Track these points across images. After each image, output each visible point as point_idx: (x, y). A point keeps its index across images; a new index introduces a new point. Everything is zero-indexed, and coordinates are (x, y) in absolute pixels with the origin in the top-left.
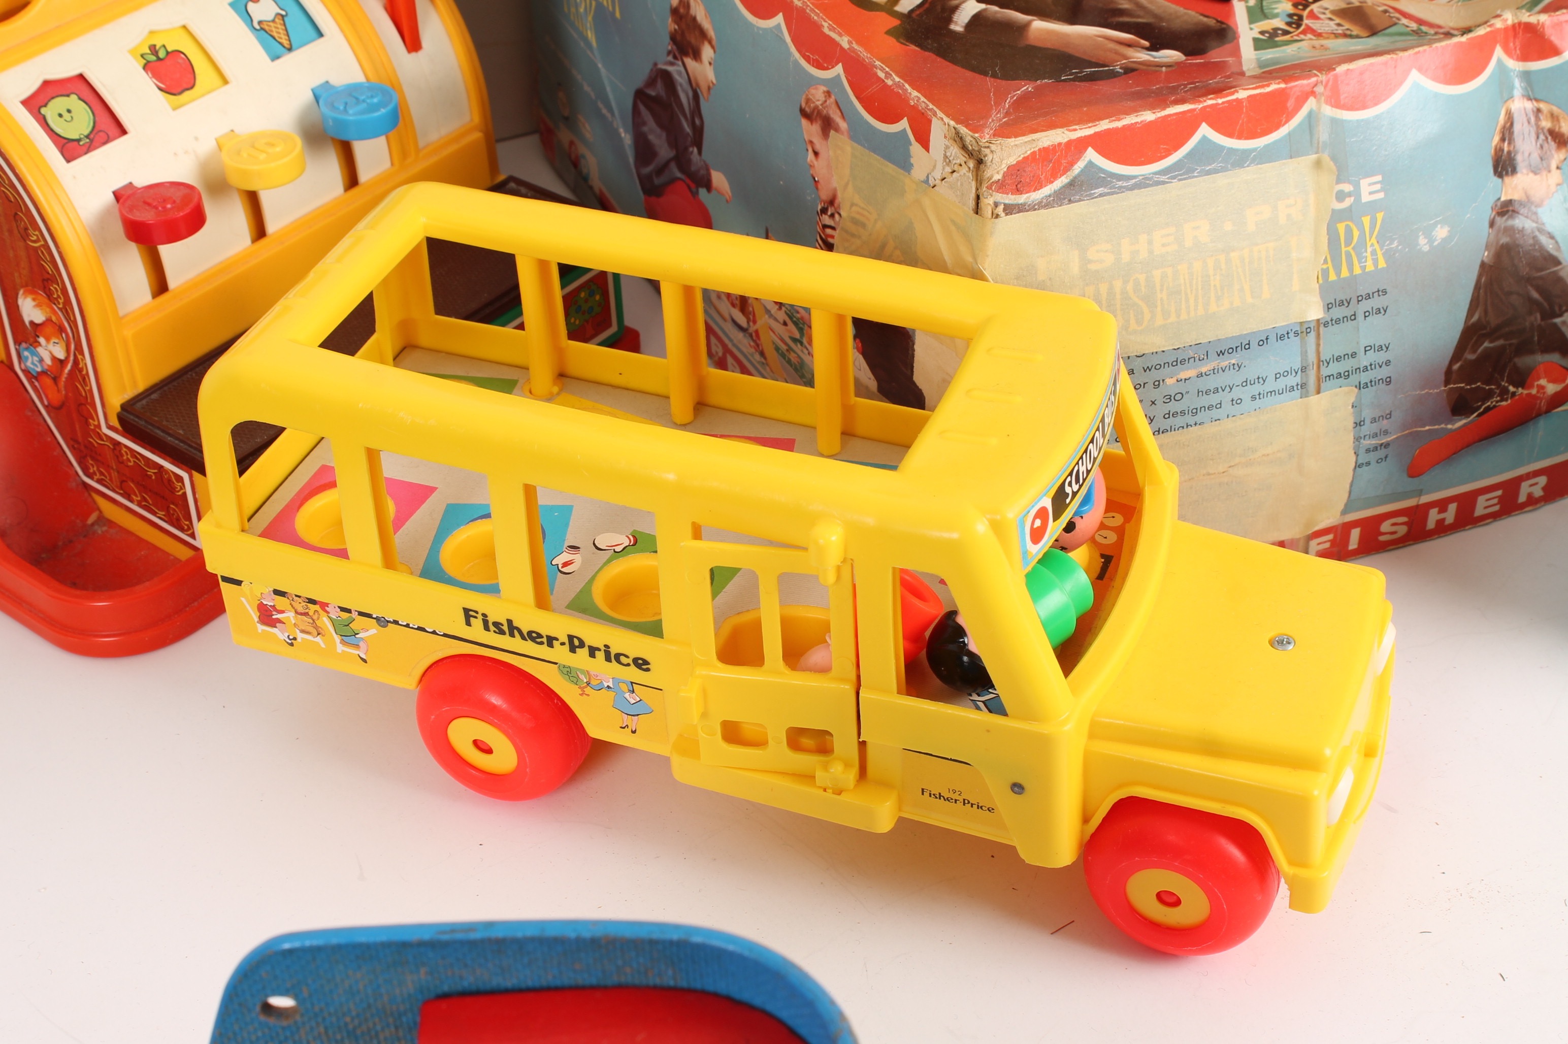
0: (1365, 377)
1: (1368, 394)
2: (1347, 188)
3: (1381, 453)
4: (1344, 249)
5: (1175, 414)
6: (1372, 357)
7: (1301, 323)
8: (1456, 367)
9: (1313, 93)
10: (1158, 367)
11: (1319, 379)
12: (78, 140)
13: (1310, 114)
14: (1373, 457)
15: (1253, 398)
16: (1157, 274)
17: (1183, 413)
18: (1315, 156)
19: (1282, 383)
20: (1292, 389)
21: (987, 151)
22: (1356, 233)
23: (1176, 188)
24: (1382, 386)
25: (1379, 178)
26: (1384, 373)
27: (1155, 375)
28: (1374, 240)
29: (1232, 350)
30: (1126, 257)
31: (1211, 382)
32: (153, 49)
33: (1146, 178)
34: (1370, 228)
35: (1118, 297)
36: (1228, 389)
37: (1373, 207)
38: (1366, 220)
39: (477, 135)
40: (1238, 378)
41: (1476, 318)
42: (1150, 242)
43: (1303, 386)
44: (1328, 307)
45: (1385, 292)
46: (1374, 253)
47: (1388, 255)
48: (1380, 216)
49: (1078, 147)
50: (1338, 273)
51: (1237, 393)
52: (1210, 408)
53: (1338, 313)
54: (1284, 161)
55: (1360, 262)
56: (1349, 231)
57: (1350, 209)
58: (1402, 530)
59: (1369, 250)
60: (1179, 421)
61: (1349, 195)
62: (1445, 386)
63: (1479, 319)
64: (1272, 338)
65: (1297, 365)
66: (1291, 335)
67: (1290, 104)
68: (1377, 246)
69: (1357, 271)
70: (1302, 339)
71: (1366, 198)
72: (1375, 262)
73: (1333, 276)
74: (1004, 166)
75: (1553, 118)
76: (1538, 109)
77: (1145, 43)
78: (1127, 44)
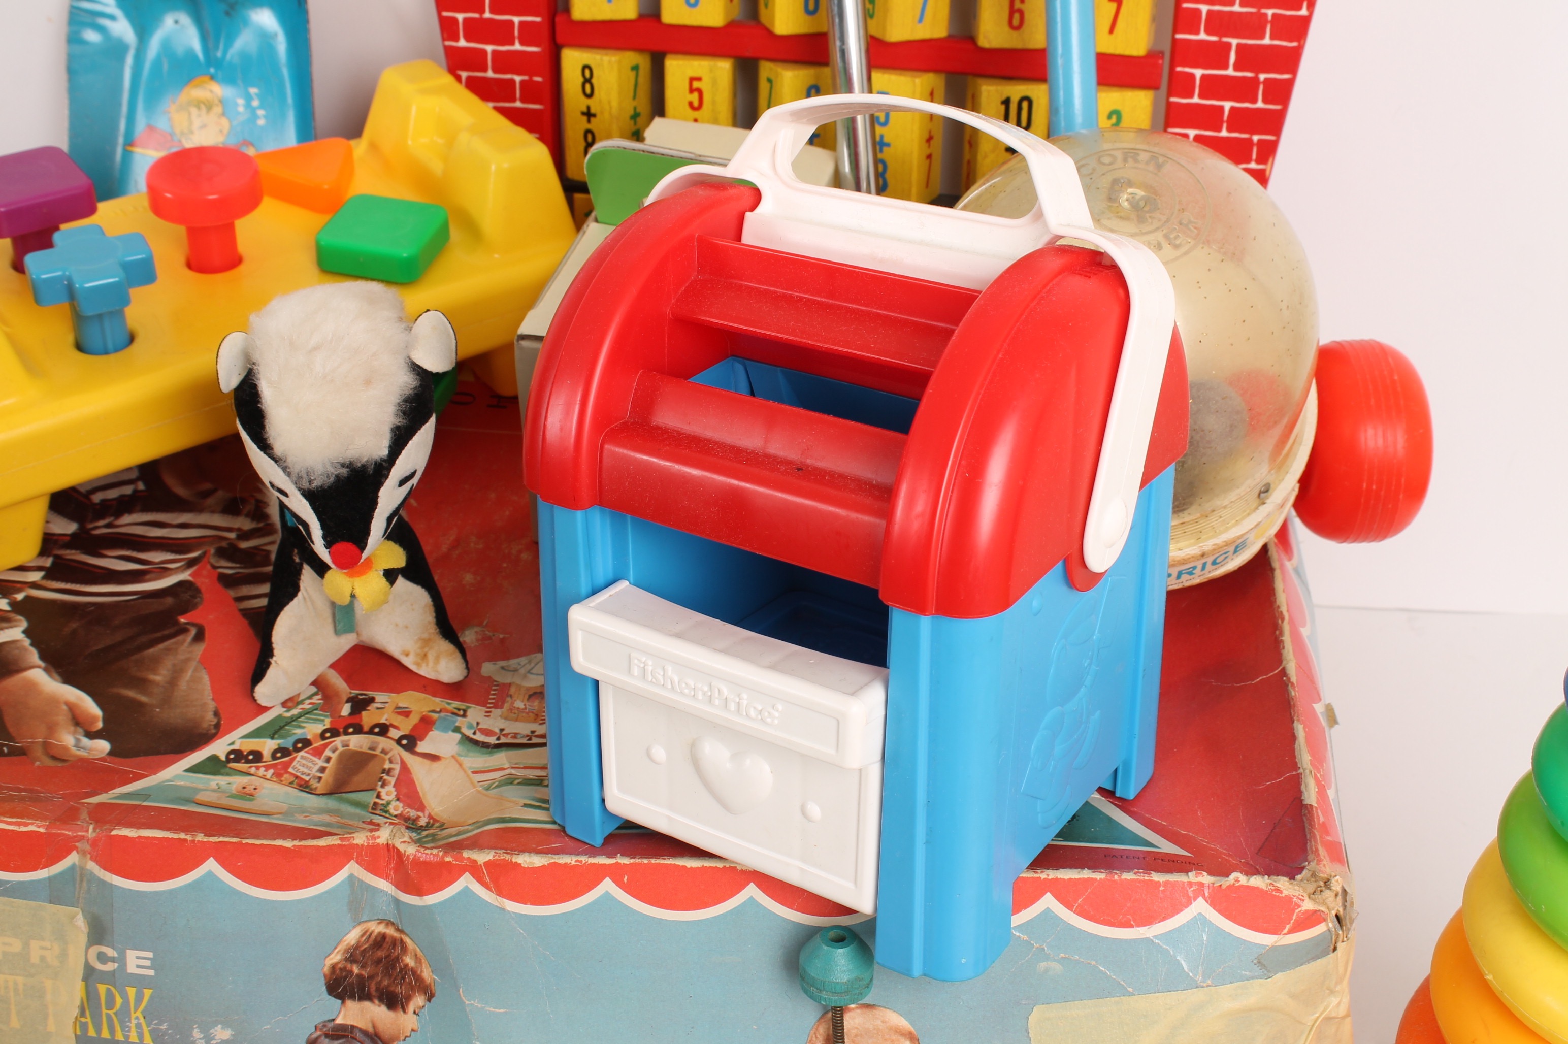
2: (110, 952)
4: (104, 1011)
9: (77, 848)
13: (74, 867)
18: (76, 910)
22: (119, 1001)
25: (150, 955)
28: (139, 1014)
34: (135, 1004)
37: (139, 982)
38: (132, 992)
46: (139, 1026)
47: (155, 1035)
48: (148, 993)
50: (99, 1030)
54: (40, 903)
55: (122, 1030)
56: (110, 994)
57: (113, 973)
59: (134, 1022)
61: (113, 960)
68: (142, 1020)
69: (119, 1037)
71: (132, 969)
72: (141, 1036)
73: (92, 1033)
75: (417, 958)
76: (402, 940)
77: (99, 724)
78: (78, 721)
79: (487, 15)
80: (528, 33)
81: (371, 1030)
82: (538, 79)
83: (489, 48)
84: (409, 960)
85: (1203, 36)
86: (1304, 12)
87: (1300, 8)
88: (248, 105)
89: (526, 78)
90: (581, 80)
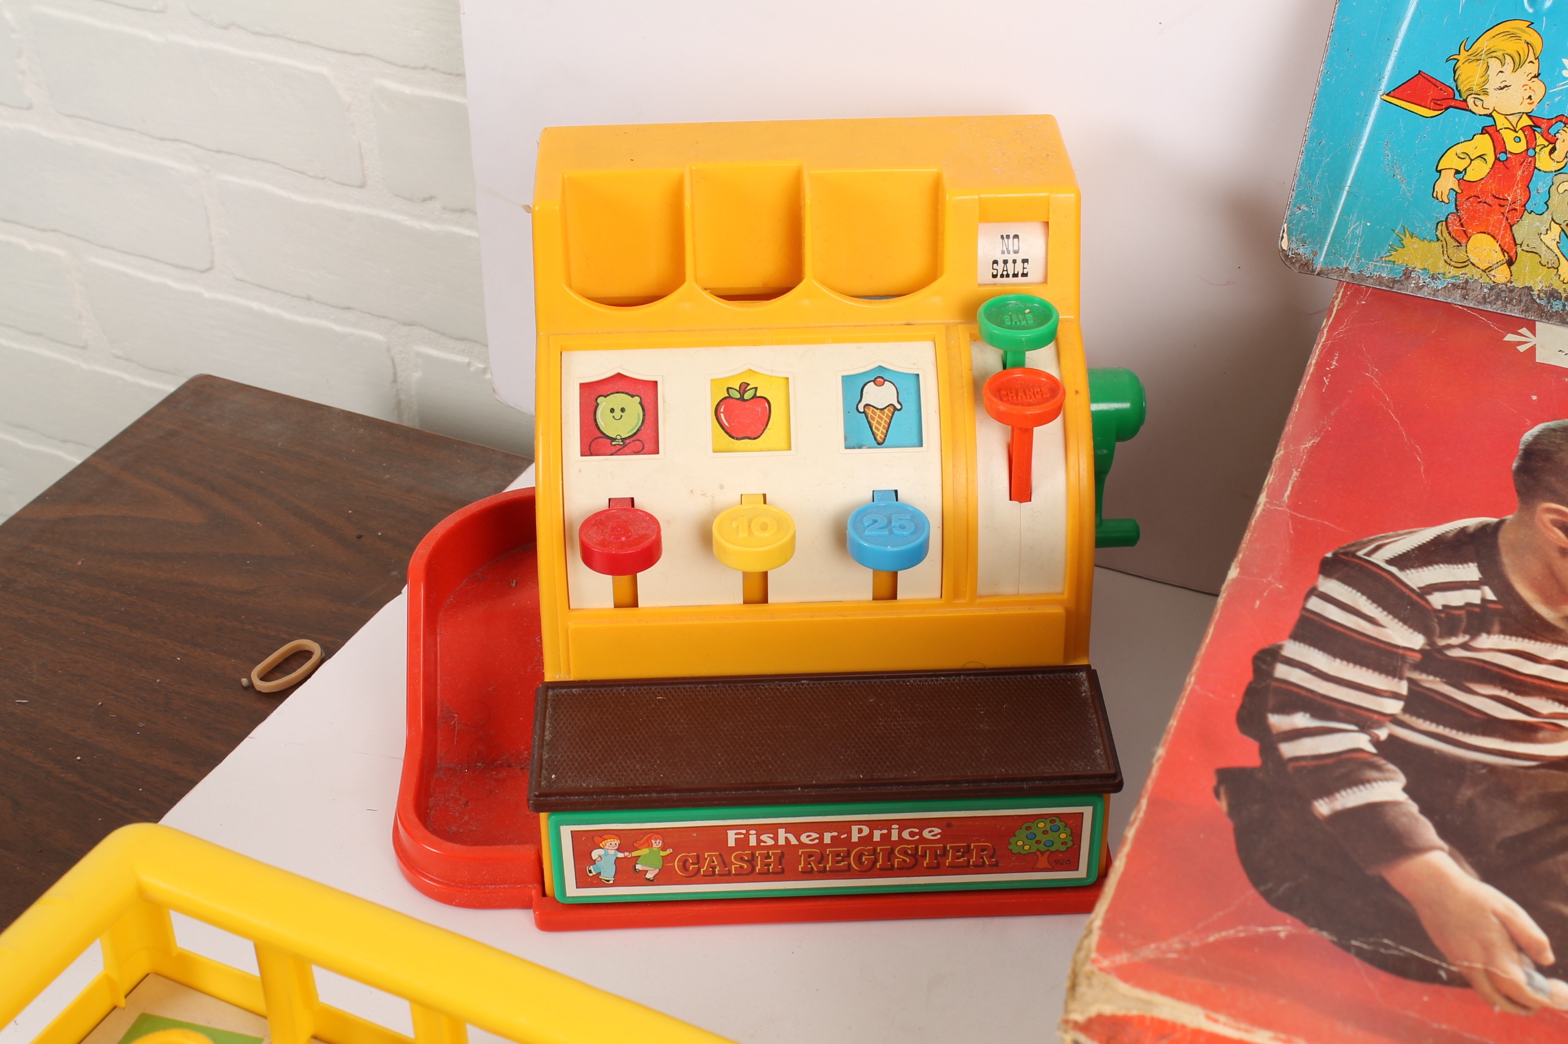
12: (613, 439)
32: (744, 387)
39: (1059, 610)
74: (1093, 1011)
77: (1550, 957)
78: (1520, 946)
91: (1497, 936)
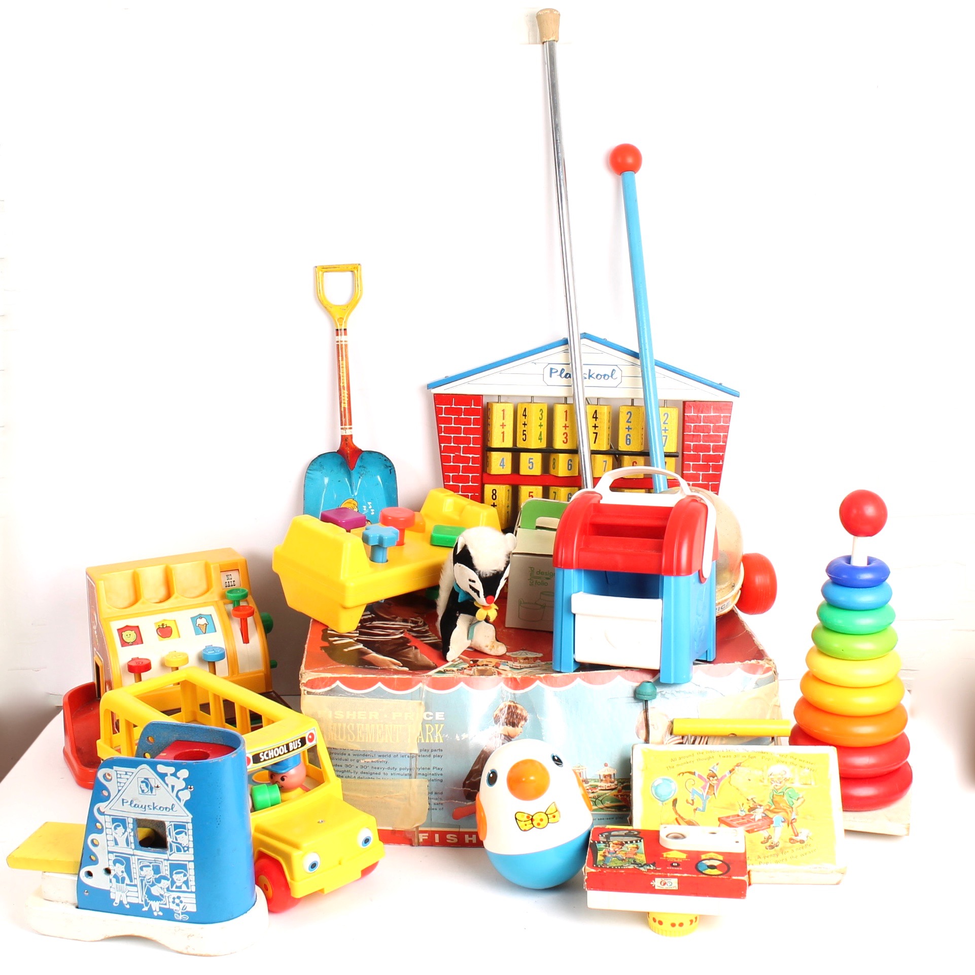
0: (433, 778)
1: (434, 783)
2: (431, 714)
3: (441, 807)
4: (428, 733)
5: (364, 773)
6: (435, 771)
7: (411, 754)
8: (467, 782)
9: (421, 682)
10: (358, 755)
11: (416, 774)
12: (129, 643)
13: (420, 688)
14: (436, 806)
15: (392, 774)
16: (358, 725)
17: (367, 773)
18: (420, 701)
19: (402, 772)
20: (406, 775)
21: (303, 674)
22: (433, 729)
23: (367, 700)
24: (439, 782)
25: (443, 713)
26: (440, 777)
27: (356, 758)
28: (439, 733)
29: (383, 756)
30: (348, 717)
31: (377, 765)
32: (163, 625)
33: (357, 694)
34: (438, 728)
35: (344, 729)
36: (382, 769)
37: (440, 722)
38: (437, 726)
39: (262, 674)
40: (386, 766)
41: (477, 767)
42: (357, 714)
43: (410, 775)
44: (421, 751)
45: (442, 750)
46: (438, 737)
47: (444, 739)
48: (442, 725)
49: (335, 679)
50: (425, 740)
51: (385, 771)
52: (376, 774)
53: (424, 753)
54: (408, 700)
55: (433, 739)
56: (429, 727)
57: (431, 720)
58: (456, 840)
59: (437, 735)
60: (365, 775)
61: (431, 716)
62: (463, 788)
63: (479, 768)
64: (399, 756)
65: (408, 767)
66: (407, 757)
67: (413, 683)
68: (440, 735)
69: (432, 741)
70: (411, 759)
71: (437, 718)
72: (439, 740)
73: (423, 741)
74: (307, 679)
75: (522, 710)
76: (516, 706)
77: (402, 665)
78: (395, 664)
79: (461, 474)
80: (474, 479)
81: (507, 734)
82: (477, 494)
83: (460, 485)
84: (519, 711)
85: (691, 472)
86: (721, 463)
87: (719, 462)
88: (367, 508)
89: (473, 494)
90: (492, 494)
91: (389, 663)
